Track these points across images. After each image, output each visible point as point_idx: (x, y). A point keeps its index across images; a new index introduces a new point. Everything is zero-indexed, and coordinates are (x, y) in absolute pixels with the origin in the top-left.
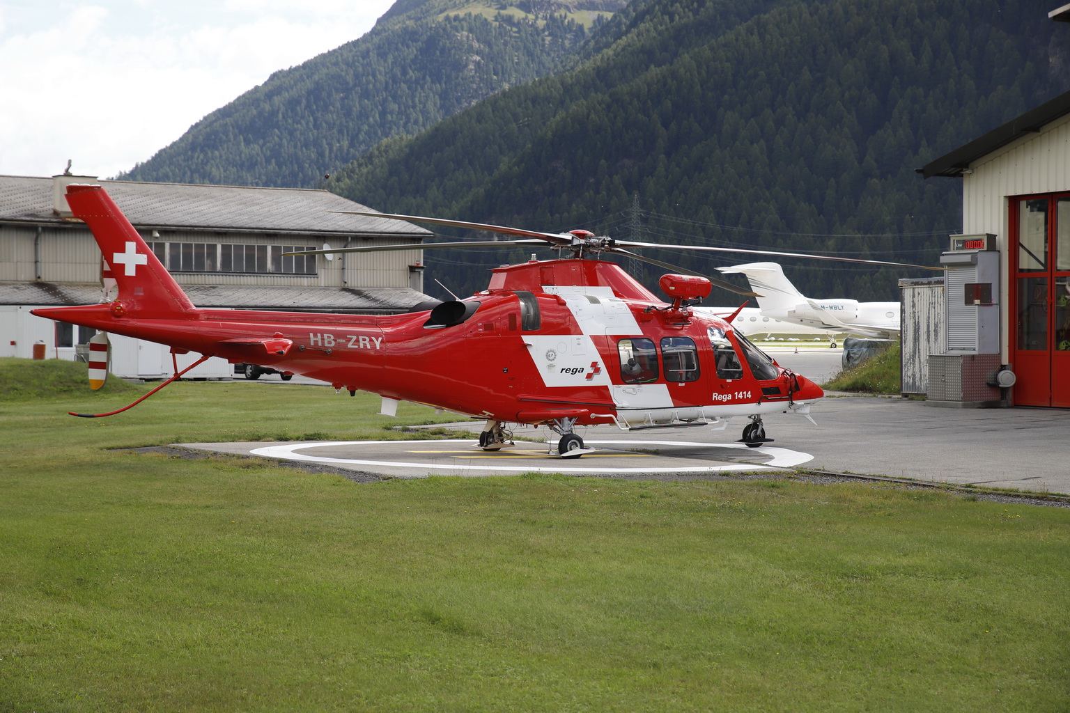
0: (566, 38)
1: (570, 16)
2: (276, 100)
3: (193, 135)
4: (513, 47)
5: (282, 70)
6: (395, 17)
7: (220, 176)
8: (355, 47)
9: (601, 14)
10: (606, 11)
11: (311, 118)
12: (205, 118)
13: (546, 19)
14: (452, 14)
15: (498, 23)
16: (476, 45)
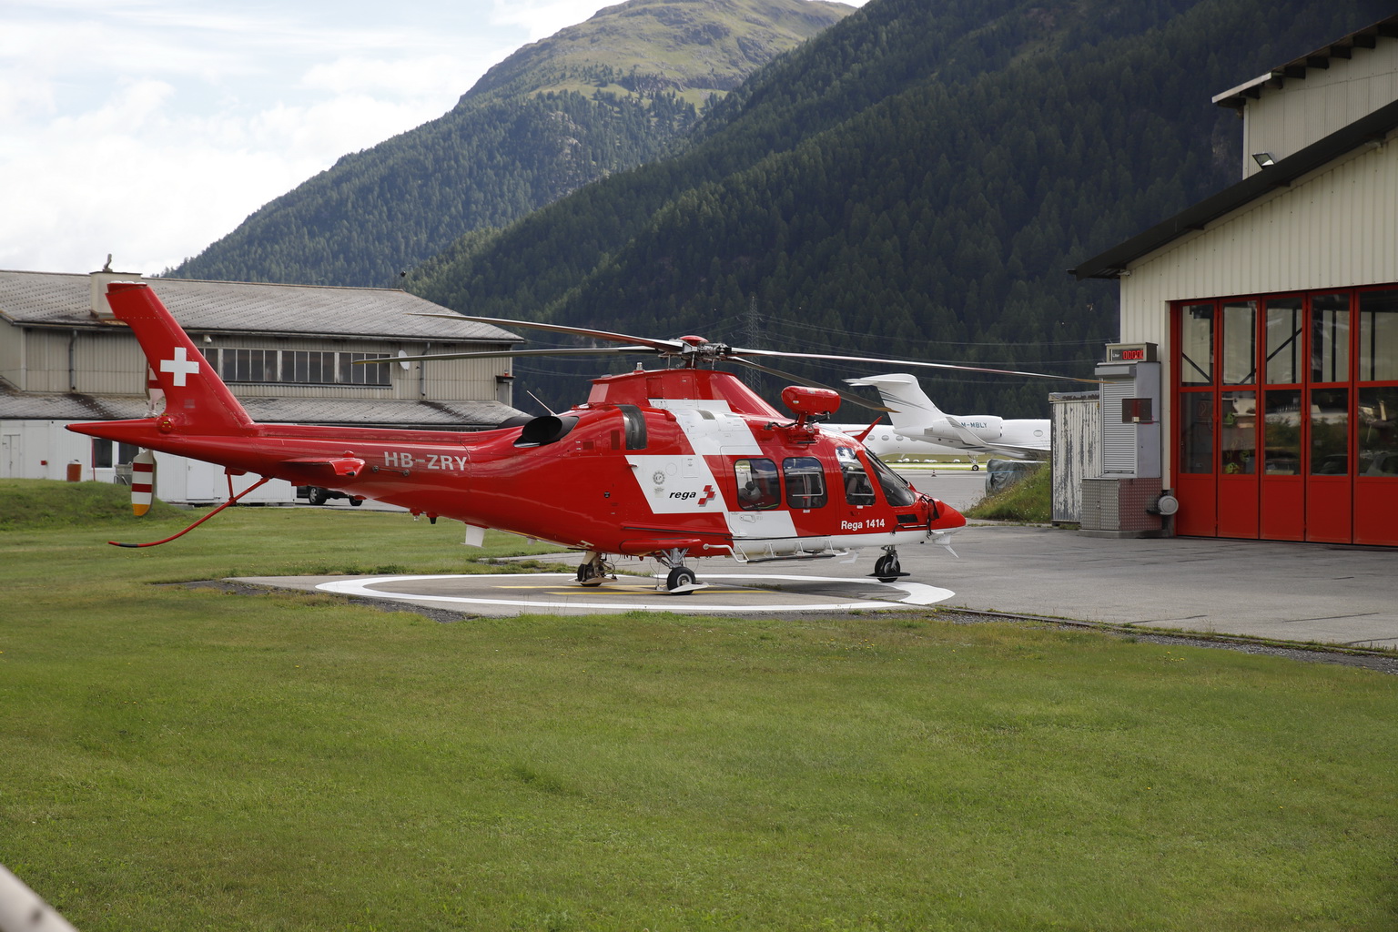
0: (674, 119)
1: (679, 95)
2: (345, 187)
3: (250, 227)
4: (614, 128)
5: (352, 153)
6: (480, 95)
7: (281, 274)
8: (435, 128)
9: (714, 92)
10: (719, 89)
11: (385, 209)
12: (264, 208)
13: (652, 98)
14: (545, 91)
15: (597, 102)
16: (572, 126)
